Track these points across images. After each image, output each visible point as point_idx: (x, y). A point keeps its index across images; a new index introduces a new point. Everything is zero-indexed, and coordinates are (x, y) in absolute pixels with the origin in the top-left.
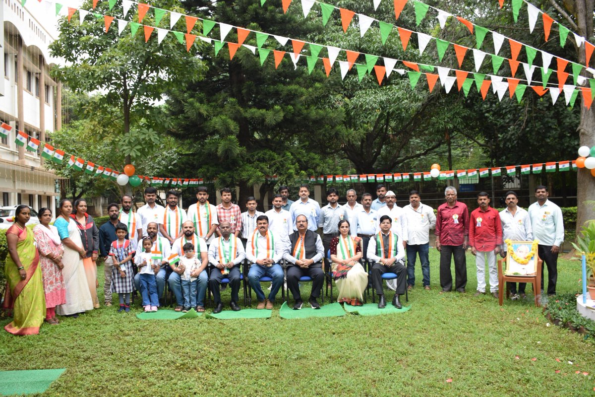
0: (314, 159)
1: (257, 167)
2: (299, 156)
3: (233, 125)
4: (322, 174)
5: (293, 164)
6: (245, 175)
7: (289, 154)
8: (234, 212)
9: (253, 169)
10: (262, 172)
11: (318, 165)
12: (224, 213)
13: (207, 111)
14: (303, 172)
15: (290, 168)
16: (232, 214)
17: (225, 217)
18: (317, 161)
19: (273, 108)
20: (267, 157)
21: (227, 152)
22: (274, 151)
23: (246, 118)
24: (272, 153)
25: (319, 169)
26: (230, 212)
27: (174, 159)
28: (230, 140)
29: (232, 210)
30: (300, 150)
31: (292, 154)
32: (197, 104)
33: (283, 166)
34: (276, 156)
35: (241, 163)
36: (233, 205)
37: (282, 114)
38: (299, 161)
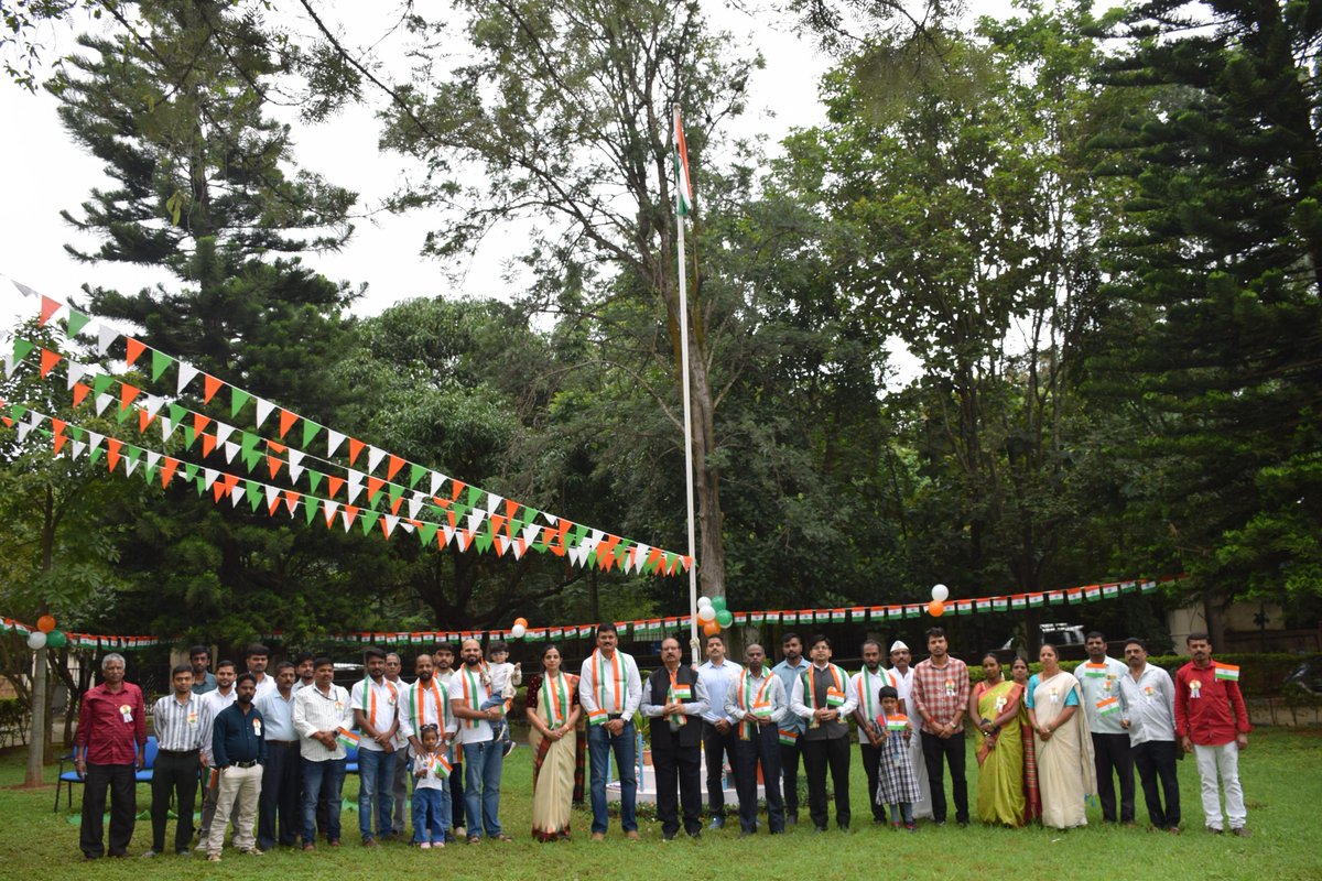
0: (342, 607)
1: (247, 620)
2: (318, 602)
3: (213, 554)
4: (354, 631)
5: (307, 614)
6: (227, 632)
7: (301, 599)
8: (953, 673)
9: (241, 623)
10: (255, 628)
11: (348, 616)
12: (934, 675)
13: (172, 529)
14: (321, 628)
15: (301, 622)
16: (950, 677)
17: (934, 683)
18: (347, 610)
19: (278, 529)
20: (265, 603)
21: (202, 595)
22: (278, 593)
23: (234, 541)
24: (274, 597)
25: (349, 623)
26: (946, 675)
27: (110, 603)
28: (207, 579)
29: (949, 670)
30: (320, 592)
31: (307, 598)
32: (157, 520)
33: (290, 617)
34: (280, 601)
35: (223, 612)
36: (951, 660)
37: (291, 538)
38: (318, 610)
